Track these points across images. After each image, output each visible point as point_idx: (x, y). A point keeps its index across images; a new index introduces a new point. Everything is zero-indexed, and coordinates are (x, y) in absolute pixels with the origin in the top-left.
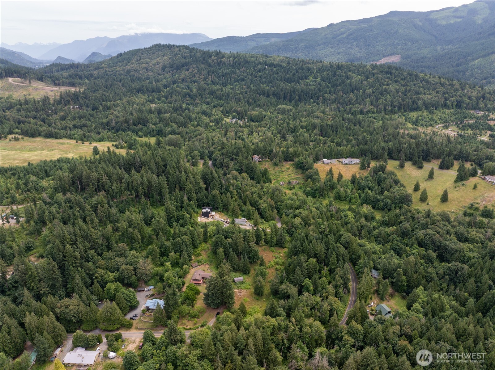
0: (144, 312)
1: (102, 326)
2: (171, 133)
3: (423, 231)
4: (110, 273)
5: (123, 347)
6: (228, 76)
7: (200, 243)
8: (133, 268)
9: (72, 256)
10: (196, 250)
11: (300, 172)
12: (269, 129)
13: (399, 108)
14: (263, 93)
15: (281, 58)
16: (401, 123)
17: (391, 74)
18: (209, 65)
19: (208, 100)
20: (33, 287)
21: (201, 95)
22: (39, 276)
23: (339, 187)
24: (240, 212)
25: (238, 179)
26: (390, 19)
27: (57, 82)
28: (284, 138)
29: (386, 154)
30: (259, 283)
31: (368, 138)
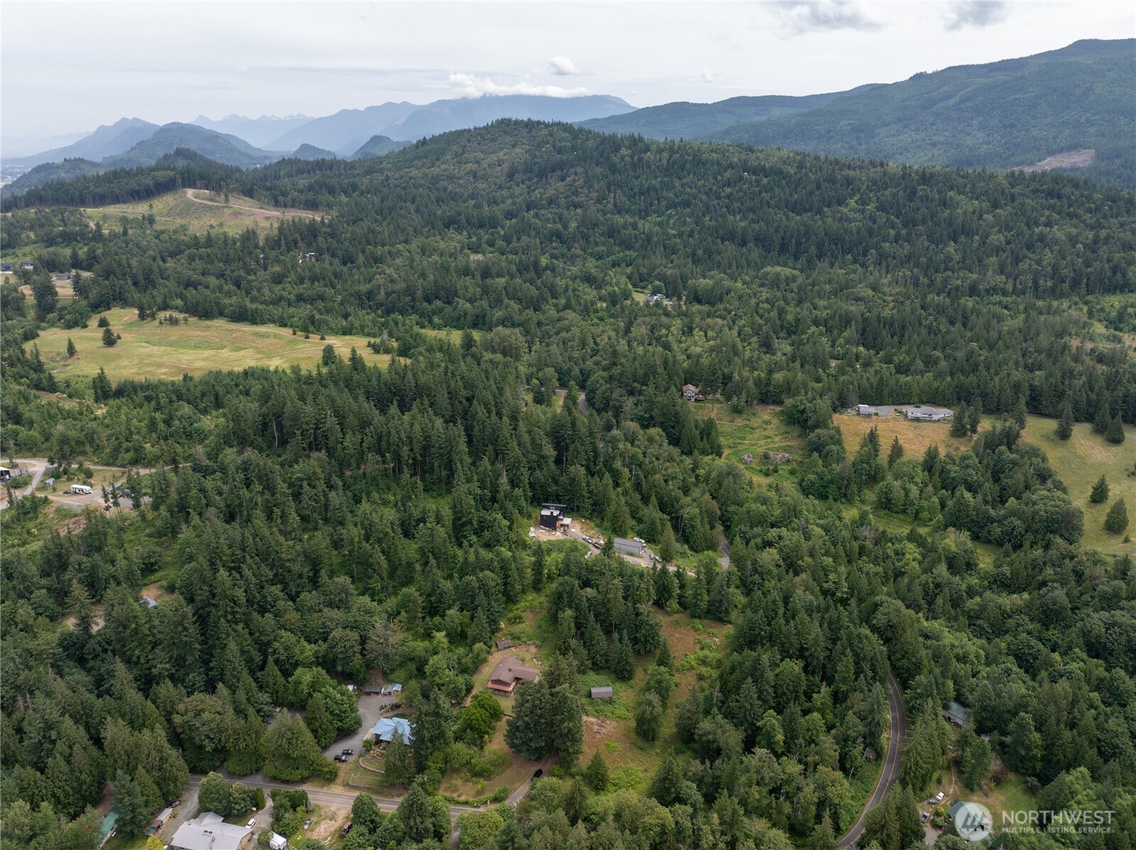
0: (368, 746)
1: (269, 768)
2: (503, 322)
3: (1104, 615)
4: (306, 644)
5: (306, 827)
6: (653, 194)
7: (523, 591)
8: (357, 637)
9: (226, 597)
10: (511, 606)
11: (796, 434)
12: (734, 323)
13: (1075, 284)
14: (731, 237)
15: (784, 153)
16: (1076, 322)
17: (1059, 197)
18: (613, 169)
19: (601, 248)
20: (138, 657)
21: (586, 237)
22: (154, 635)
23: (889, 478)
24: (634, 523)
25: (636, 443)
26: (1073, 59)
27: (281, 199)
28: (767, 346)
29: (1023, 401)
30: (649, 709)
31: (982, 358)
